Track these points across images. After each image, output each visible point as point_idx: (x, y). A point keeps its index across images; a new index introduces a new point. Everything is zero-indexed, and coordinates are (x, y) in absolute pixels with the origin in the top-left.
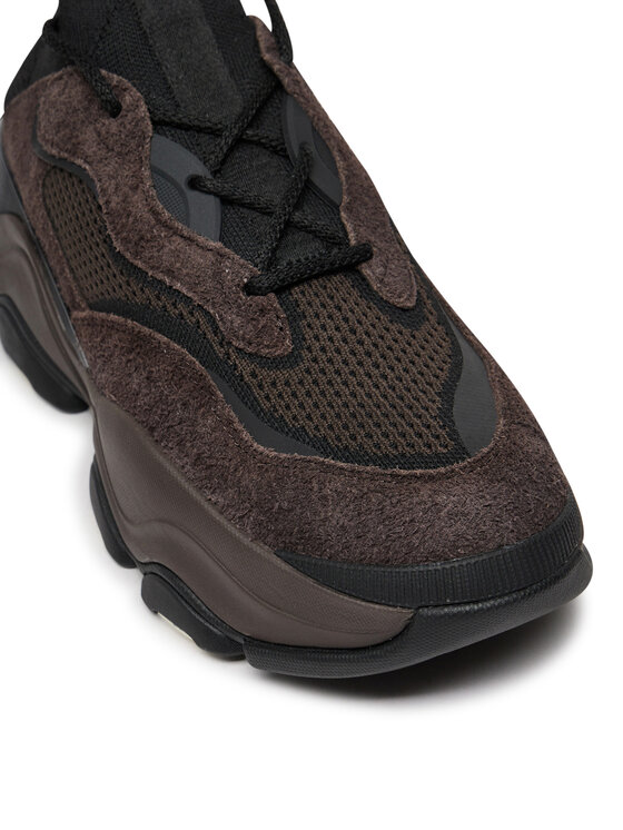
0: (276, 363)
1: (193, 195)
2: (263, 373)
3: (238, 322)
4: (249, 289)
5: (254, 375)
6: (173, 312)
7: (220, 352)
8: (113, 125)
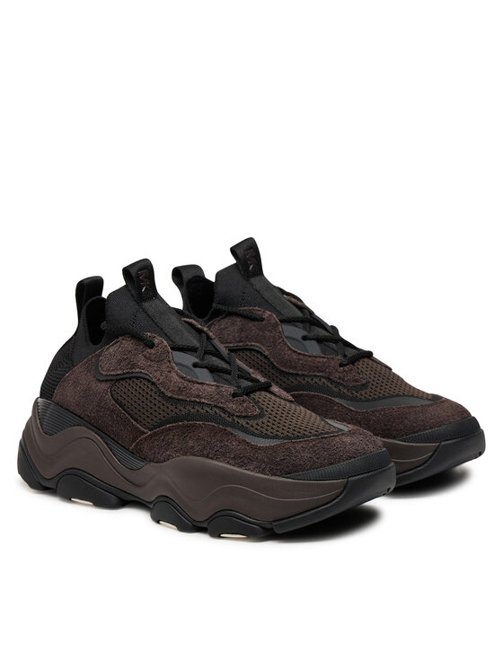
0: (255, 417)
1: (197, 370)
2: (251, 422)
3: (234, 407)
4: (234, 395)
5: (248, 423)
6: (212, 412)
7: (230, 420)
8: (153, 351)
